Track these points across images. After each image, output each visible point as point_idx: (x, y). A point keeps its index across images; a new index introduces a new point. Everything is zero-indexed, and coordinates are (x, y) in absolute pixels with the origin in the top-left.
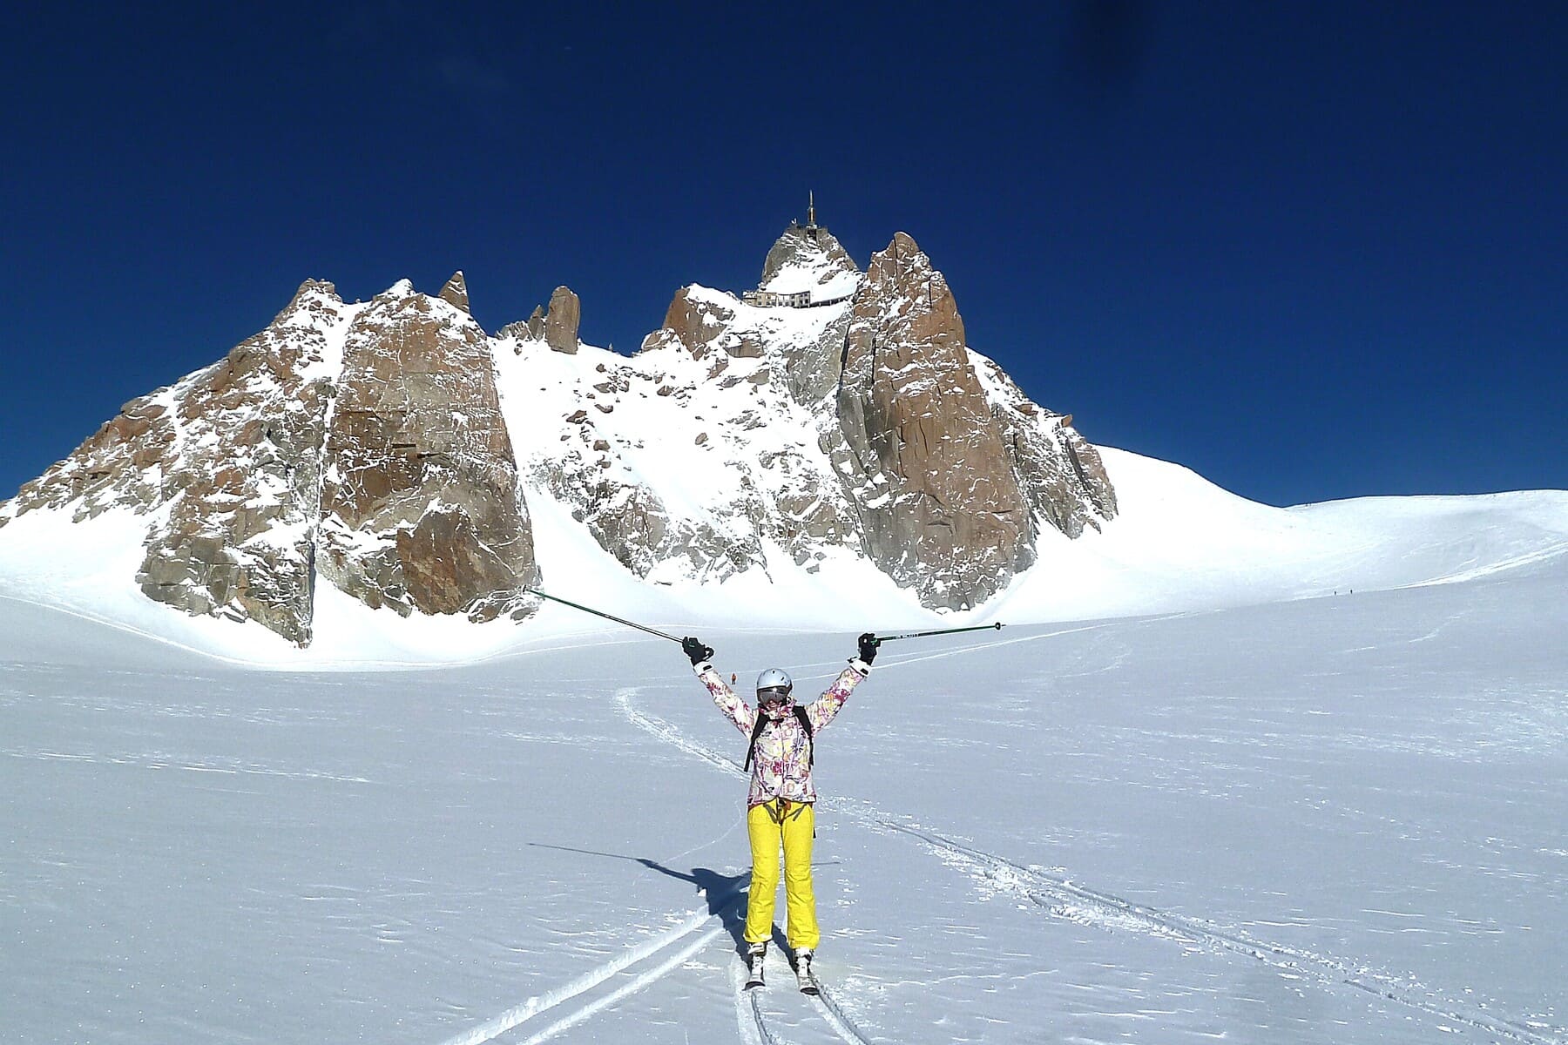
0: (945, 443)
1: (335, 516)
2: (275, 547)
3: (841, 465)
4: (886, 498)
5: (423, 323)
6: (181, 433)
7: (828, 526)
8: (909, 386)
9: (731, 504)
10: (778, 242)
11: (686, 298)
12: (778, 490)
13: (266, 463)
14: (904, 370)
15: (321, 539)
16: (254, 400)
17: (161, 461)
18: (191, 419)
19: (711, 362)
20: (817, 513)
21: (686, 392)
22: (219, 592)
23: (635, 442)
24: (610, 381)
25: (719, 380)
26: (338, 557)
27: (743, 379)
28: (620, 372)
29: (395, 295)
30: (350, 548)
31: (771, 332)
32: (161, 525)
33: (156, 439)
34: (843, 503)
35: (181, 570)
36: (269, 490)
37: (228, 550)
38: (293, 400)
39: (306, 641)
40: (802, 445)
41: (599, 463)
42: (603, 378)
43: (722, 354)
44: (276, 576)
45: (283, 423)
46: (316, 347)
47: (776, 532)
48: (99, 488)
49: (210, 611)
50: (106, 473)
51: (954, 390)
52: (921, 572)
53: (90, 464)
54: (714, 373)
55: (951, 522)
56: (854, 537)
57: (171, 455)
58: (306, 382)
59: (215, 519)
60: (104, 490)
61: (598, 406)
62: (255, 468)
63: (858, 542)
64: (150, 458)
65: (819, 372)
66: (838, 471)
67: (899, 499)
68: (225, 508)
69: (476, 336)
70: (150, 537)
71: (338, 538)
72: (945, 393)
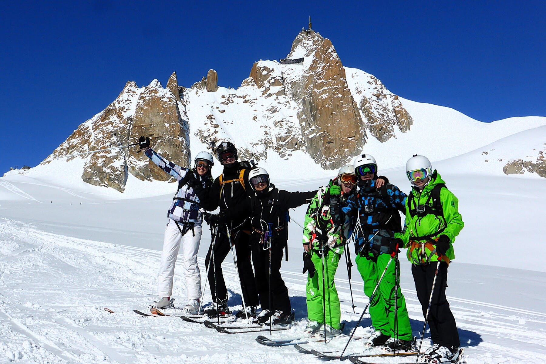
0: (333, 115)
1: (133, 157)
2: (115, 167)
3: (302, 123)
4: (314, 134)
5: (156, 97)
6: (93, 134)
7: (295, 145)
8: (322, 96)
9: (259, 141)
10: (297, 38)
11: (257, 66)
12: (277, 134)
13: (113, 144)
14: (321, 90)
15: (129, 163)
16: (112, 123)
17: (88, 143)
18: (96, 130)
19: (264, 88)
20: (290, 141)
21: (253, 101)
22: (102, 180)
23: (230, 122)
24: (226, 101)
25: (266, 95)
26: (133, 167)
27: (273, 94)
28: (231, 96)
29: (151, 86)
30: (136, 165)
31: (288, 74)
32: (88, 162)
33: (87, 136)
34: (301, 137)
35: (92, 175)
36: (114, 151)
37: (104, 169)
38: (121, 124)
39: (123, 192)
40: (291, 117)
41: (215, 132)
42: (224, 100)
43: (268, 86)
44: (116, 175)
45: (119, 131)
46: (129, 105)
47: (274, 149)
48: (72, 151)
49: (99, 185)
50: (74, 147)
51: (338, 96)
52: (323, 159)
53: (70, 144)
54: (264, 92)
55: (334, 141)
56: (304, 148)
57: (90, 141)
58: (125, 118)
59: (100, 160)
60: (74, 152)
61: (220, 111)
62: (110, 145)
63: (305, 149)
64: (86, 142)
65: (300, 89)
66: (301, 125)
67: (318, 135)
68: (103, 157)
69: (172, 99)
70: (85, 165)
71: (133, 162)
72: (334, 97)
